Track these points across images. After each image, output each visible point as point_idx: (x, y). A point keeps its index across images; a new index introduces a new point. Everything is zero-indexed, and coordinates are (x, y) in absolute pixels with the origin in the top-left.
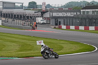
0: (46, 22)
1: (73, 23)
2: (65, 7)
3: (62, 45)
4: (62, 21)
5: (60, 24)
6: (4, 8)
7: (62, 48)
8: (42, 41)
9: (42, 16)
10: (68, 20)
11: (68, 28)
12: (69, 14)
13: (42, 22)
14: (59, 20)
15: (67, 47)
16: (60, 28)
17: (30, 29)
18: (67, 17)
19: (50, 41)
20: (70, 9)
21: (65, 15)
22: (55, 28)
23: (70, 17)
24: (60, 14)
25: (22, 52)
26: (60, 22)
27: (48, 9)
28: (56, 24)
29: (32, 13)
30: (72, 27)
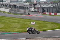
0: (36, 11)
1: (53, 11)
2: (48, 1)
3: (46, 24)
4: (46, 10)
5: (45, 12)
6: (11, 2)
7: (46, 26)
8: (34, 22)
9: (34, 7)
10: (50, 9)
11: (50, 14)
12: (50, 6)
13: (34, 10)
14: (44, 9)
15: (49, 26)
16: (45, 14)
17: (27, 15)
18: (49, 7)
19: (39, 22)
20: (51, 2)
21: (48, 6)
22: (42, 14)
23: (51, 7)
24: (45, 6)
25: (22, 29)
26: (45, 10)
27: (38, 2)
28: (43, 12)
29: (28, 5)
30: (53, 14)
